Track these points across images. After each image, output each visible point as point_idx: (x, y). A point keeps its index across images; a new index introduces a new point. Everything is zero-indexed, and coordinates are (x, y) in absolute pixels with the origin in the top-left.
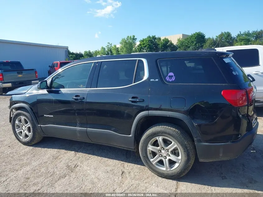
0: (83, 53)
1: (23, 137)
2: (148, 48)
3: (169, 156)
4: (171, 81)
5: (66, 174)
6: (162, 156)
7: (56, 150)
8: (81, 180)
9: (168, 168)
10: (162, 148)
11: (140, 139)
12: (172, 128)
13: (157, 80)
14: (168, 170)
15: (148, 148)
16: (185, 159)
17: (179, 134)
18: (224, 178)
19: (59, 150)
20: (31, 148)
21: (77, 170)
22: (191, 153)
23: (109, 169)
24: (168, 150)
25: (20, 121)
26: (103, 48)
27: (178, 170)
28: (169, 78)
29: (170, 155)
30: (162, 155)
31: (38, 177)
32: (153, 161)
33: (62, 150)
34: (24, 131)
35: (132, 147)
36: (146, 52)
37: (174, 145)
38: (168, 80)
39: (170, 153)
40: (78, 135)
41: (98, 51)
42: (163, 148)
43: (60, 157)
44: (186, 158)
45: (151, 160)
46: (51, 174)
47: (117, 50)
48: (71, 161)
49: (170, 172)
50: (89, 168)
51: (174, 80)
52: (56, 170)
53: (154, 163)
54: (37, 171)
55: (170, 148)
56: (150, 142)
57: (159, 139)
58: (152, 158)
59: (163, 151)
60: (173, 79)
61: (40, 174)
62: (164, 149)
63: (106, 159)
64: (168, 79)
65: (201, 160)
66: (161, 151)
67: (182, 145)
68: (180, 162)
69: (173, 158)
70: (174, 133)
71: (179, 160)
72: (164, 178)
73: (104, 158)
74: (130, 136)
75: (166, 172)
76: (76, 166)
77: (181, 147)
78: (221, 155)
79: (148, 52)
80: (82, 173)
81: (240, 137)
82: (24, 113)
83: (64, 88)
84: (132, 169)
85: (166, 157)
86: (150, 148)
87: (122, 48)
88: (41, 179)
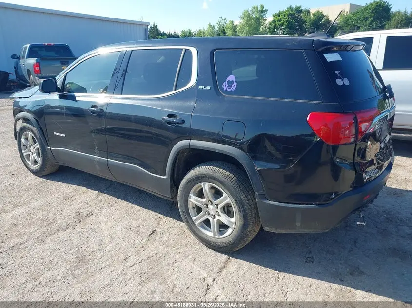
0: (180, 34)
1: (31, 162)
2: (286, 28)
3: (219, 215)
4: (229, 90)
5: (70, 224)
6: (209, 214)
7: (74, 186)
8: (86, 236)
9: (217, 233)
10: (209, 201)
11: (180, 183)
12: (224, 171)
13: (208, 87)
14: (216, 237)
15: (189, 199)
16: (240, 223)
17: (234, 182)
18: (310, 260)
19: (77, 187)
20: (41, 179)
21: (88, 220)
22: (249, 214)
23: (135, 223)
24: (218, 205)
25: (27, 139)
26: (210, 26)
27: (230, 239)
28: (227, 85)
29: (221, 214)
30: (208, 212)
31: (29, 225)
32: (196, 220)
33: (82, 187)
34: (32, 155)
35: (168, 195)
36: (283, 34)
37: (226, 199)
38: (225, 88)
39: (219, 211)
40: (98, 167)
41: (202, 30)
42: (211, 202)
43: (73, 198)
44: (242, 223)
45: (194, 218)
46: (49, 222)
47: (234, 29)
48: (86, 206)
49: (219, 241)
50: (105, 220)
51: (234, 89)
52: (58, 217)
53: (197, 223)
54: (32, 215)
55: (221, 202)
56: (192, 190)
57: (204, 186)
58: (196, 216)
59: (210, 206)
60: (234, 87)
61: (34, 220)
62: (212, 204)
63: (139, 208)
64: (225, 86)
65: (267, 229)
66: (207, 205)
67: (236, 200)
68: (233, 226)
69: (224, 219)
70: (226, 179)
71: (232, 223)
72: (210, 248)
73: (136, 206)
74: (165, 177)
75: (213, 240)
76: (90, 214)
77: (235, 204)
78: (298, 224)
79: (286, 34)
80: (92, 227)
81: (332, 198)
82: (31, 127)
83: (86, 92)
84: (169, 228)
85: (214, 216)
86: (193, 199)
87: (243, 27)
88: (32, 228)
